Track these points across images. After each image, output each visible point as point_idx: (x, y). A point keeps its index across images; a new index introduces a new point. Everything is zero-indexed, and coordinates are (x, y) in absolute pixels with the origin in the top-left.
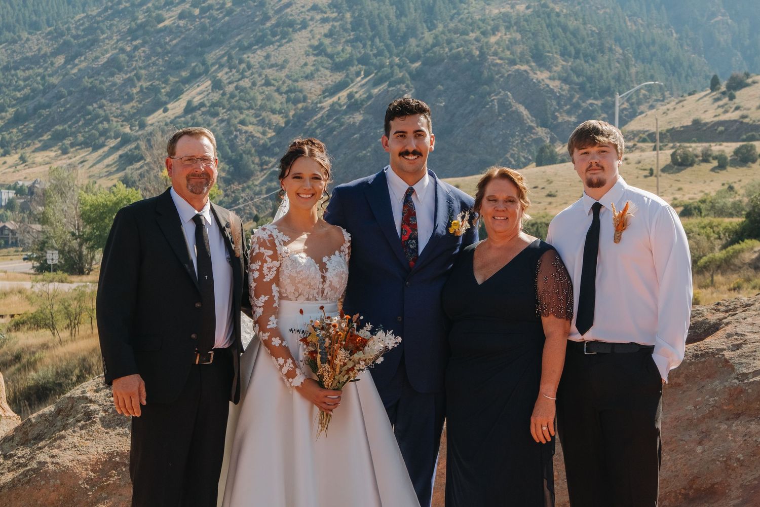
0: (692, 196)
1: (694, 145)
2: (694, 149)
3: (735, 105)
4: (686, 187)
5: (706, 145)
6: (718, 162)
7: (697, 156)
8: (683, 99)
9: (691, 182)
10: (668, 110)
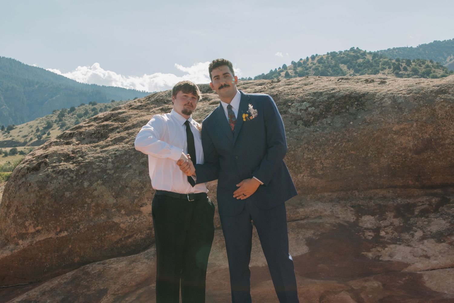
3: (10, 135)
6: (5, 154)
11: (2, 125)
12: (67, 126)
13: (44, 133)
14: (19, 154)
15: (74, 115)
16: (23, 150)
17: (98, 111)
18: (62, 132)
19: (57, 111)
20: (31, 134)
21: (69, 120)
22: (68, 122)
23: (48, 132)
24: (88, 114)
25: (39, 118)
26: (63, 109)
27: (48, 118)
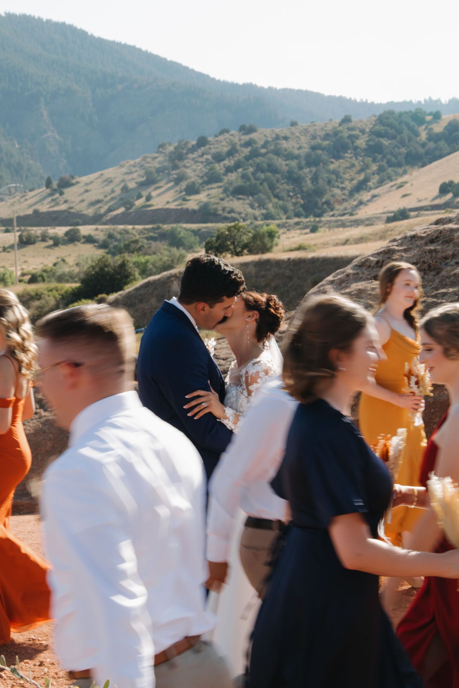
0: (35, 266)
1: (35, 228)
2: (35, 231)
3: (64, 199)
4: (30, 260)
5: (43, 228)
6: (54, 241)
7: (38, 237)
8: (25, 194)
9: (34, 257)
10: (15, 202)
11: (46, 176)
12: (189, 180)
13: (139, 197)
14: (83, 243)
15: (205, 156)
16: (93, 233)
17: (260, 146)
18: (177, 193)
19: (167, 146)
20: (109, 198)
21: (194, 167)
22: (191, 171)
23: (147, 194)
24: (237, 155)
25: (128, 162)
26: (180, 142)
27: (148, 163)
